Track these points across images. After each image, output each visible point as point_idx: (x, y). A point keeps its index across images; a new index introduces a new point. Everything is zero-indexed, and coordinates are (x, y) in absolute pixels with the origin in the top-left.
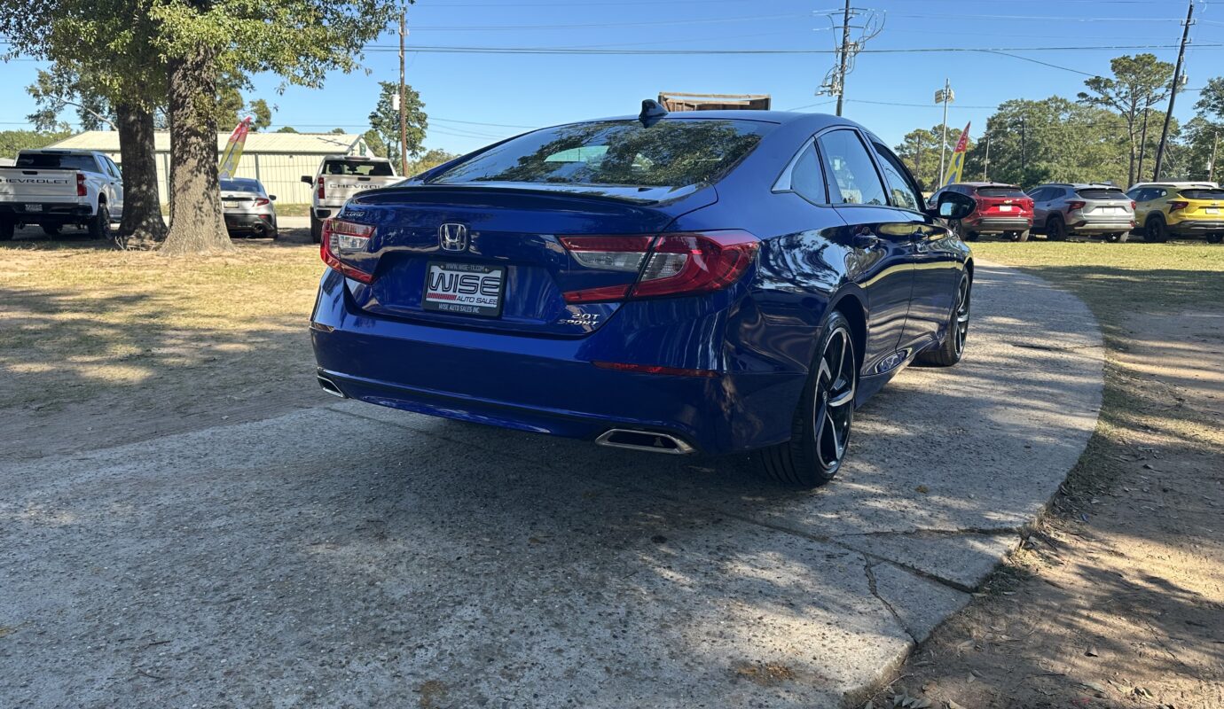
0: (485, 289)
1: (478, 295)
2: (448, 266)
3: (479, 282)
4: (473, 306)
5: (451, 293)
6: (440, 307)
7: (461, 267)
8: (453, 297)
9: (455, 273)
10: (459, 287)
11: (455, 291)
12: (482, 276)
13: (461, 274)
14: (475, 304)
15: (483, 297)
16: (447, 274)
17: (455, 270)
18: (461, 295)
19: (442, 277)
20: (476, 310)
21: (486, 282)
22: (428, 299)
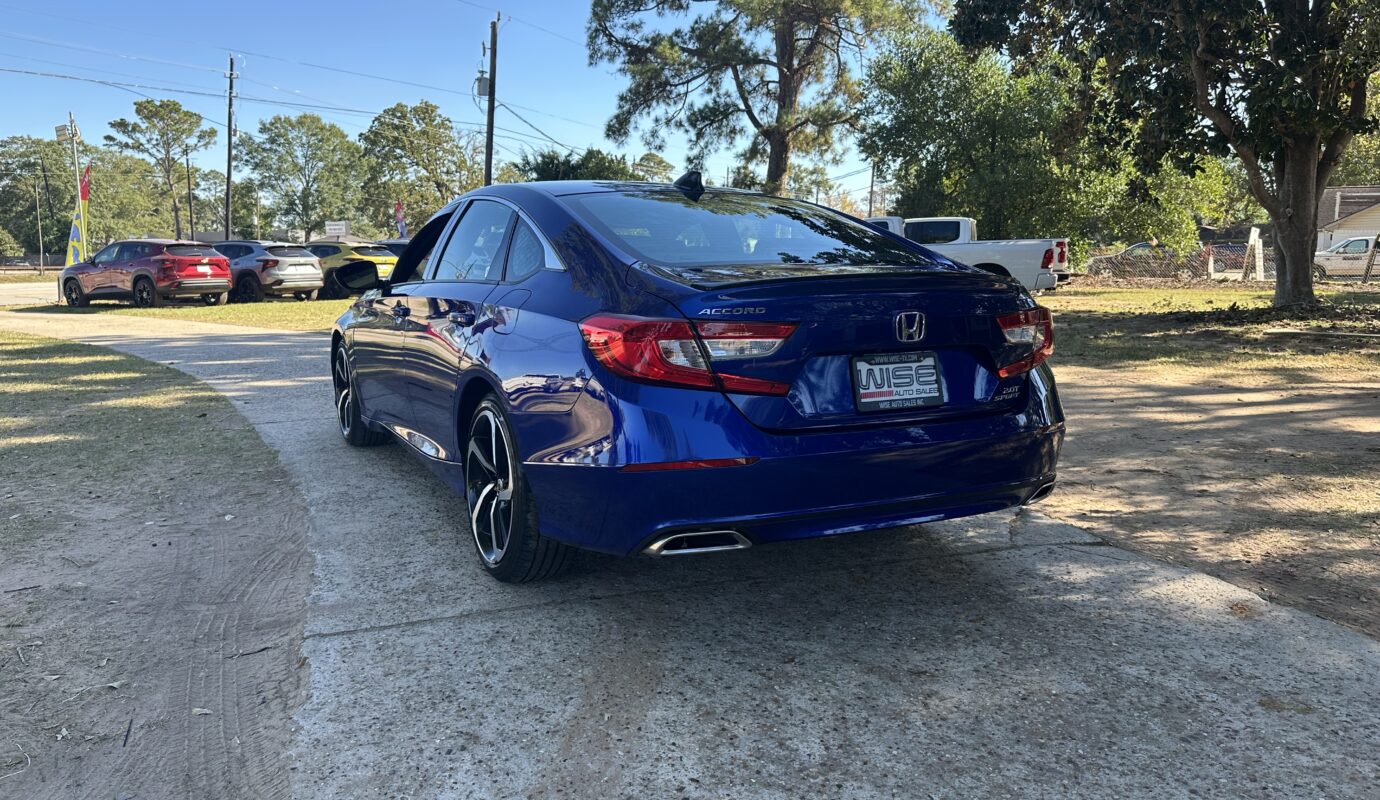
0: (921, 379)
1: (916, 386)
2: (877, 360)
3: (913, 373)
4: (916, 399)
5: (885, 389)
6: (882, 406)
7: (892, 359)
8: (890, 393)
9: (884, 367)
10: (893, 381)
11: (889, 386)
12: (914, 365)
13: (891, 367)
14: (915, 396)
15: (921, 387)
16: (876, 369)
17: (884, 364)
18: (898, 389)
19: (870, 372)
20: (920, 403)
21: (920, 372)
22: (863, 400)
